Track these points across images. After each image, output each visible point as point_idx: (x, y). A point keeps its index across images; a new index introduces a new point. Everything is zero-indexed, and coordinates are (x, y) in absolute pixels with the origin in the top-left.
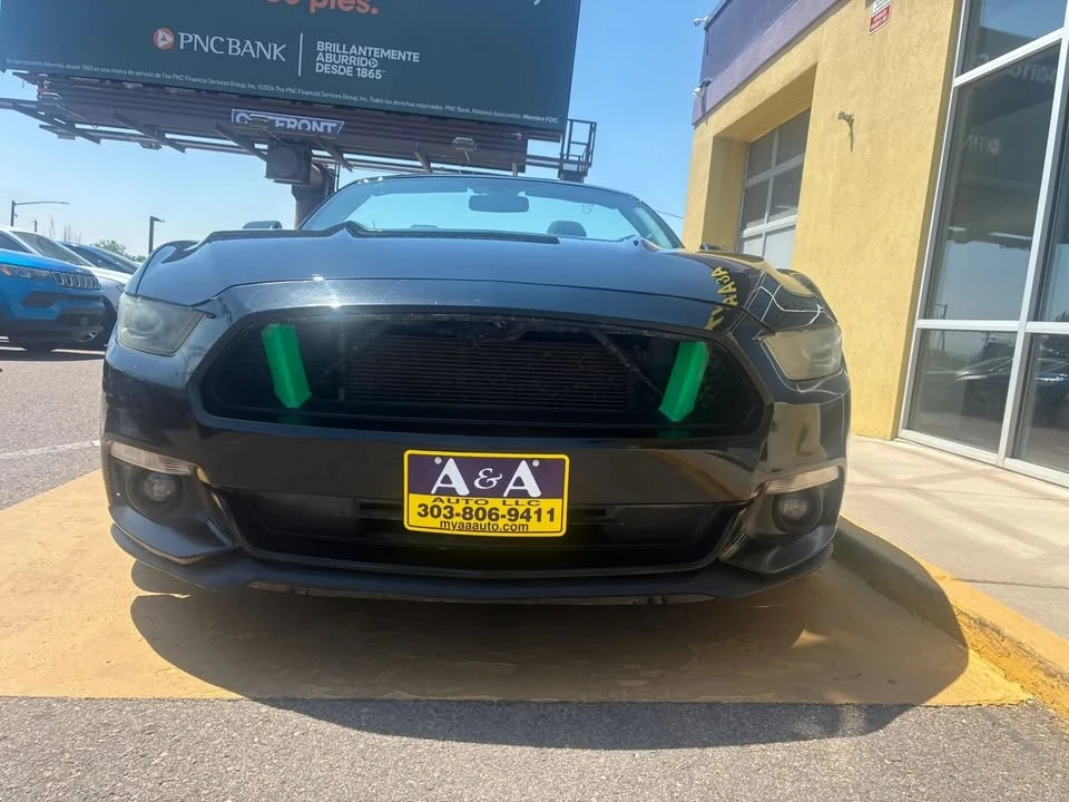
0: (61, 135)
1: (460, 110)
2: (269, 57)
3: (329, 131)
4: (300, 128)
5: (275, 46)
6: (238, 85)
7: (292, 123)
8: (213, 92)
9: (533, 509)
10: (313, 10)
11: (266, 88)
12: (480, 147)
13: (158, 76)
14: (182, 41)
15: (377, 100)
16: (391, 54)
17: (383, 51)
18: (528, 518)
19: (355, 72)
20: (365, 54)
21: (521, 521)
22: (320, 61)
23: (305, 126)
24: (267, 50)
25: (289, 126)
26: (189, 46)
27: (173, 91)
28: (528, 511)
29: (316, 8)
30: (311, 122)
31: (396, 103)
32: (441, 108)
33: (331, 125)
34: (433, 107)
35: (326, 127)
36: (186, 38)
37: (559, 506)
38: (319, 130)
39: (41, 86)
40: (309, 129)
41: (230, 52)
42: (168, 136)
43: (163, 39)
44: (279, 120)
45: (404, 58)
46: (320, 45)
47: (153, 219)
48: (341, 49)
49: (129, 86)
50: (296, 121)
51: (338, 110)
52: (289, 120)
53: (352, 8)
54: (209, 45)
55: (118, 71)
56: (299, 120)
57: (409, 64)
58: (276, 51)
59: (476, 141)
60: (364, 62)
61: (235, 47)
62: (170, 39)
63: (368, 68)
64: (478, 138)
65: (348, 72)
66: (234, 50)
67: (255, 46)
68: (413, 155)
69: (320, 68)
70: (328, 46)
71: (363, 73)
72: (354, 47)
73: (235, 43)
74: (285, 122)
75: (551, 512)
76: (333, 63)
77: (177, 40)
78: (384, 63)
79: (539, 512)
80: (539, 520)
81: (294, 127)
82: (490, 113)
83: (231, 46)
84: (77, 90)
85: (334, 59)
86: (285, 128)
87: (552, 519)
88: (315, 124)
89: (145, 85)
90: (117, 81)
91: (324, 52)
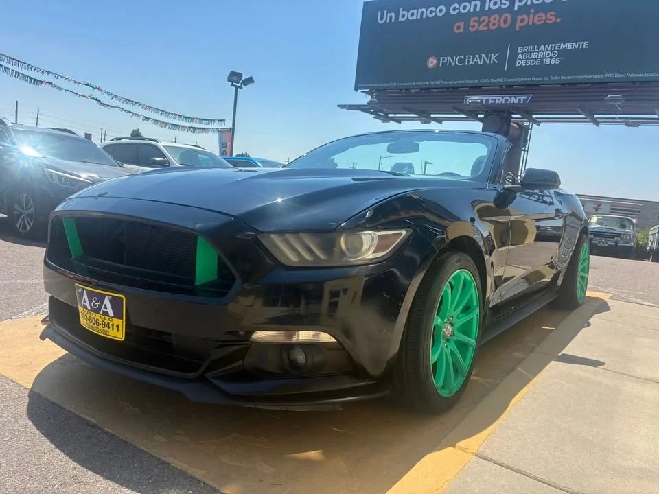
0: (384, 121)
1: (617, 75)
2: (488, 62)
3: (522, 102)
4: (503, 102)
5: (493, 55)
6: (469, 82)
7: (499, 100)
8: (455, 88)
9: (111, 323)
10: (517, 29)
11: (485, 81)
12: (626, 100)
13: (427, 83)
14: (441, 62)
15: (556, 78)
16: (568, 46)
17: (562, 45)
18: (109, 327)
19: (541, 62)
20: (549, 49)
21: (106, 329)
22: (520, 59)
23: (507, 100)
24: (488, 58)
25: (497, 102)
26: (444, 64)
27: (435, 90)
28: (109, 323)
29: (520, 27)
30: (511, 97)
31: (569, 77)
32: (602, 76)
33: (523, 98)
34: (596, 77)
35: (520, 100)
36: (444, 60)
37: (121, 323)
38: (515, 102)
39: (372, 97)
40: (509, 102)
41: (466, 64)
42: (432, 115)
43: (432, 62)
44: (491, 99)
45: (577, 47)
46: (520, 49)
47: (426, 163)
48: (533, 49)
49: (413, 91)
50: (501, 98)
51: (530, 88)
52: (497, 98)
53: (543, 21)
54: (455, 62)
55: (408, 84)
56: (503, 97)
57: (581, 50)
58: (493, 58)
59: (623, 96)
60: (548, 54)
61: (470, 60)
62: (435, 62)
63: (551, 58)
64: (624, 94)
65: (537, 63)
66: (469, 62)
67: (480, 58)
68: (576, 111)
69: (519, 63)
70: (526, 49)
71: (547, 62)
72: (542, 46)
73: (469, 58)
74: (495, 100)
75: (118, 326)
76: (528, 59)
77: (439, 61)
78: (562, 53)
79: (113, 325)
80: (113, 329)
81: (500, 102)
82: (641, 75)
83: (467, 60)
84: (390, 96)
85: (528, 56)
86: (494, 104)
87: (118, 331)
88: (513, 98)
89: (421, 89)
90: (408, 89)
91: (522, 54)
